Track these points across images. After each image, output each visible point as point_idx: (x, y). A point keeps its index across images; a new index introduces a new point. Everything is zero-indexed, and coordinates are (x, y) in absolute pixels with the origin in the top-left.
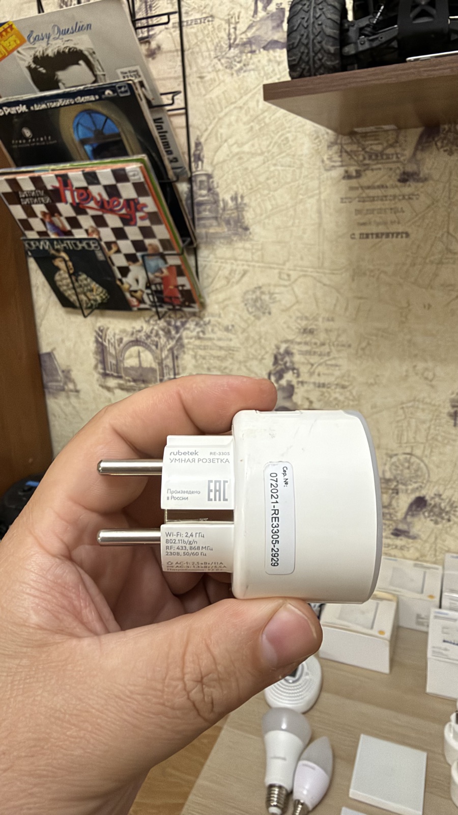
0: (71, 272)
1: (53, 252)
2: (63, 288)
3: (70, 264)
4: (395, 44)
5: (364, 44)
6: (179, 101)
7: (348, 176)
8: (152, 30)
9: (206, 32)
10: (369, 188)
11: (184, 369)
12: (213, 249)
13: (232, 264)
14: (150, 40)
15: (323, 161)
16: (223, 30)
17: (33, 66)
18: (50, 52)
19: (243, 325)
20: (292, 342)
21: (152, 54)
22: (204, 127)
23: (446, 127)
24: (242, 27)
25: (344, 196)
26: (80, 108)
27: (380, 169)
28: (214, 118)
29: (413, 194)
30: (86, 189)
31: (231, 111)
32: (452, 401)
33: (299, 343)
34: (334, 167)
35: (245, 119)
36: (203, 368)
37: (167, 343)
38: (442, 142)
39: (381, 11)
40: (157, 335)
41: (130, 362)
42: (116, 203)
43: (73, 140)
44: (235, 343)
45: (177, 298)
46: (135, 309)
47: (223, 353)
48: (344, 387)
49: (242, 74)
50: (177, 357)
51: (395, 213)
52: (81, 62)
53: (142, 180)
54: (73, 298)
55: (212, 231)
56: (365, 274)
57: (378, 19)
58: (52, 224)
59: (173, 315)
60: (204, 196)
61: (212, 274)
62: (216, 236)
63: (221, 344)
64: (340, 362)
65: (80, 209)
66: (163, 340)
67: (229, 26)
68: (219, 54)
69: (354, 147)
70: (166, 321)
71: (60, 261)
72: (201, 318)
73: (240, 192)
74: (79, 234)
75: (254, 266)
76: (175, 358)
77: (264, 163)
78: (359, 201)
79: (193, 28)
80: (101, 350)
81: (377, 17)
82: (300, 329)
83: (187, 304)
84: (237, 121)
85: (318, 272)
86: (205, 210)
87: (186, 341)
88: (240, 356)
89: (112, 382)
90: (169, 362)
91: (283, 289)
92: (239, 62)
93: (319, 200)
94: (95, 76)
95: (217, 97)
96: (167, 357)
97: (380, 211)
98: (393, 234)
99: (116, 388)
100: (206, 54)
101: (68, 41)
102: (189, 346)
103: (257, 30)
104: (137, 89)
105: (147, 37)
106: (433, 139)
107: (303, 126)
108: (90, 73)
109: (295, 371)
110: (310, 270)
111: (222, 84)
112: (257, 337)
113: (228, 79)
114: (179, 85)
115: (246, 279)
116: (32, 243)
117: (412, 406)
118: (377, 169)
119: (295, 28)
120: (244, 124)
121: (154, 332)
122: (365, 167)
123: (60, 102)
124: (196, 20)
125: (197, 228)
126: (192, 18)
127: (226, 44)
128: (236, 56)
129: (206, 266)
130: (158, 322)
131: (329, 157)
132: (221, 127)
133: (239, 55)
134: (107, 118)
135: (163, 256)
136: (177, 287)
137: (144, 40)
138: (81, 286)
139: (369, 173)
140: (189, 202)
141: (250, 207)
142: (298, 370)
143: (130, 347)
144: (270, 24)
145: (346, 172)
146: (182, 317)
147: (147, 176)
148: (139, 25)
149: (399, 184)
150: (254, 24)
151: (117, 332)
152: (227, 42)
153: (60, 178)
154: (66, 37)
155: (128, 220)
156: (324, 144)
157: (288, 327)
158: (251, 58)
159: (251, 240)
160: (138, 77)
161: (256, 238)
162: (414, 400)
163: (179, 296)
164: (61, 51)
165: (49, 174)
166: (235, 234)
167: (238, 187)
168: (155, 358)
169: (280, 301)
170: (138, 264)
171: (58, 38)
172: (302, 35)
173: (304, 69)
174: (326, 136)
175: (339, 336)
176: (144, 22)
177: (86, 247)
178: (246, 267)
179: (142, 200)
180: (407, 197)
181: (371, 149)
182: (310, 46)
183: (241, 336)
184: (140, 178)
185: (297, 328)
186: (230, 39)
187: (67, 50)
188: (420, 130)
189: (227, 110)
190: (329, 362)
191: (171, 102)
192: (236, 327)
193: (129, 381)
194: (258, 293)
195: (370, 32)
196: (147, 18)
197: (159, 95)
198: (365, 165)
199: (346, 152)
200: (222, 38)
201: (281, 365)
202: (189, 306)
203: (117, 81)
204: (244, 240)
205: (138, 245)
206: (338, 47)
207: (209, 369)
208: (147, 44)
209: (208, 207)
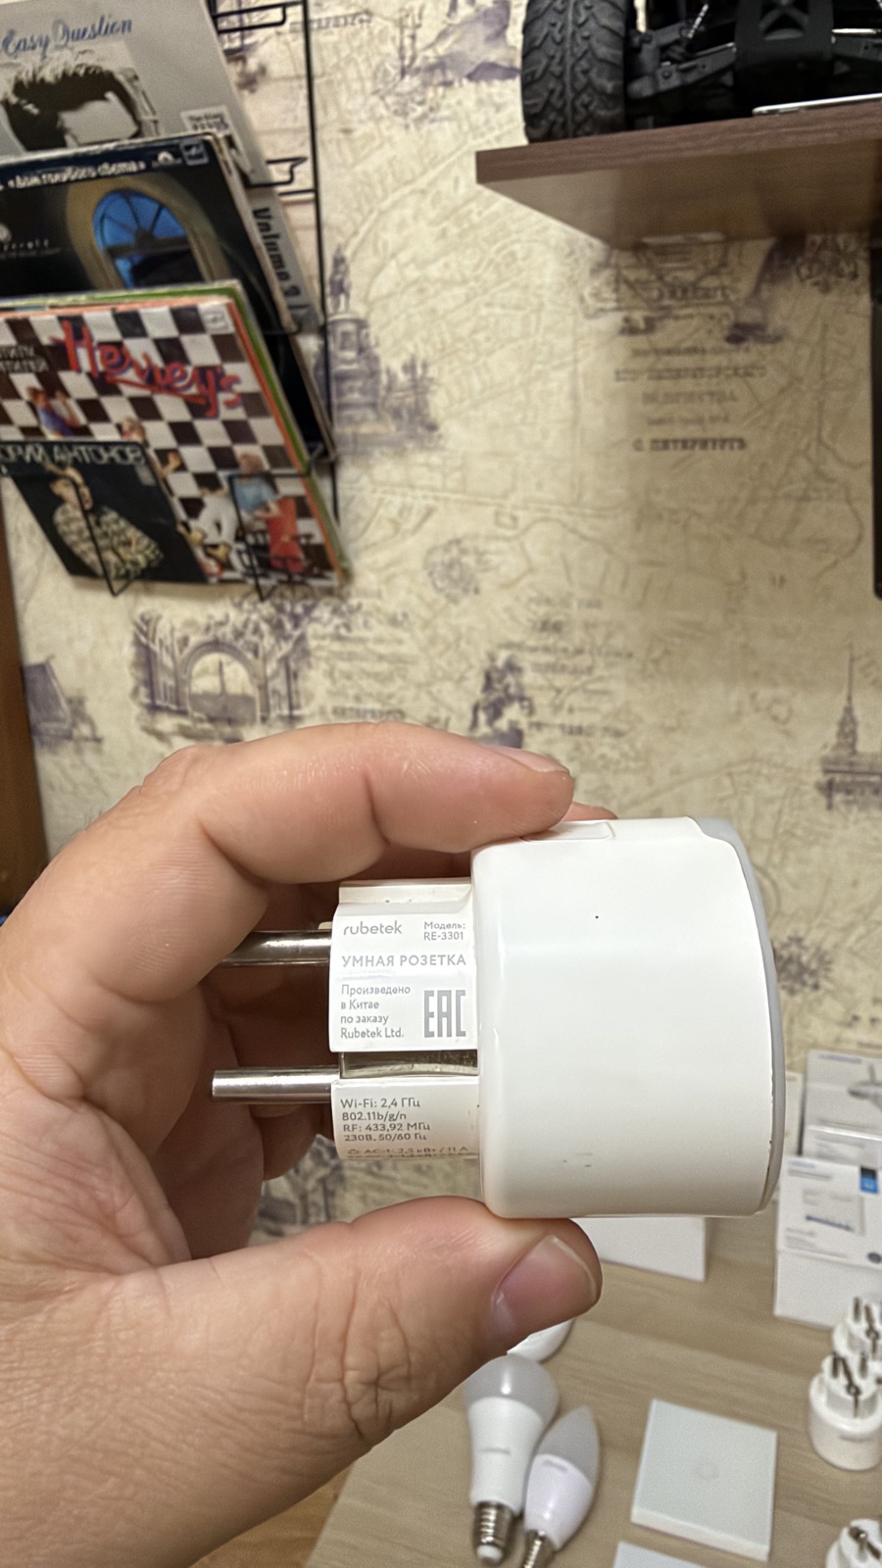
0: (88, 506)
1: (50, 467)
2: (70, 539)
3: (85, 491)
4: (728, 79)
5: (670, 78)
6: (303, 176)
7: (629, 329)
8: (250, 35)
9: (356, 43)
10: (669, 352)
11: (310, 697)
12: (368, 468)
13: (404, 495)
14: (247, 54)
15: (582, 299)
16: (389, 42)
17: (14, 100)
18: (48, 75)
19: (425, 613)
20: (520, 646)
21: (249, 82)
22: (349, 228)
23: (818, 239)
24: (426, 34)
25: (622, 368)
26: (108, 185)
27: (691, 316)
28: (371, 211)
29: (753, 366)
30: (118, 345)
31: (404, 197)
32: (825, 761)
33: (534, 650)
34: (602, 310)
35: (432, 214)
36: (346, 696)
37: (277, 648)
38: (810, 268)
39: (702, 14)
40: (257, 631)
41: (203, 682)
42: (178, 374)
43: (92, 247)
44: (408, 649)
45: (296, 560)
46: (214, 580)
47: (383, 667)
48: (618, 734)
49: (426, 127)
50: (296, 675)
51: (720, 401)
52: (110, 95)
53: (231, 329)
54: (91, 558)
55: (365, 429)
56: (660, 517)
57: (696, 31)
58: (52, 413)
59: (288, 593)
60: (350, 362)
61: (366, 514)
62: (373, 440)
63: (382, 649)
64: (613, 686)
65: (105, 384)
66: (268, 641)
67: (402, 32)
68: (381, 86)
69: (643, 274)
70: (273, 604)
71: (66, 485)
72: (343, 598)
73: (422, 355)
74: (103, 433)
75: (446, 500)
76: (291, 676)
77: (468, 300)
78: (650, 378)
79: (331, 33)
80: (146, 660)
81: (695, 26)
82: (534, 623)
83: (316, 570)
84: (415, 218)
85: (570, 513)
86: (351, 390)
87: (312, 643)
88: (419, 673)
89: (167, 723)
90: (279, 684)
91: (502, 545)
92: (421, 103)
93: (574, 375)
94: (138, 122)
95: (378, 170)
96: (276, 674)
97: (691, 397)
98: (714, 442)
99: (174, 733)
100: (356, 86)
101: (84, 52)
102: (319, 653)
103: (456, 42)
104: (221, 151)
105: (241, 49)
106: (794, 259)
107: (545, 229)
108: (127, 118)
109: (526, 703)
110: (555, 508)
111: (387, 146)
112: (451, 638)
113: (398, 135)
114: (302, 144)
115: (430, 524)
116: (10, 449)
117: (749, 772)
118: (686, 317)
119: (537, 43)
120: (432, 223)
121: (251, 626)
122: (660, 313)
123: (69, 174)
124: (337, 18)
125: (336, 424)
126: (330, 14)
127: (395, 67)
128: (415, 91)
129: (353, 498)
130: (260, 606)
131: (594, 292)
132: (384, 228)
133: (420, 89)
134: (162, 207)
135: (269, 479)
136: (296, 538)
137: (236, 55)
138: (105, 534)
139: (671, 324)
140: (321, 373)
141: (439, 385)
142: (530, 700)
143: (202, 654)
144: (482, 31)
145: (627, 320)
146: (305, 597)
147: (240, 323)
148: (224, 24)
149: (727, 346)
150: (451, 29)
151: (178, 624)
152: (398, 63)
153: (66, 323)
154: (81, 45)
155: (201, 408)
156: (585, 268)
157: (513, 618)
158: (444, 97)
159: (443, 449)
160: (222, 126)
161: (451, 445)
162: (753, 759)
163: (301, 555)
164: (71, 72)
165: (45, 315)
166: (412, 437)
167: (416, 346)
168: (253, 675)
169: (496, 568)
170: (220, 493)
171: (65, 46)
172: (552, 57)
173: (553, 123)
174: (588, 252)
175: (609, 636)
176: (234, 21)
177: (118, 459)
178: (431, 502)
179: (231, 369)
180: (741, 371)
181: (676, 278)
182: (567, 79)
183: (420, 635)
184: (226, 326)
185: (529, 620)
186: (402, 58)
187: (82, 72)
188: (766, 244)
189: (397, 195)
190: (591, 687)
191: (287, 177)
192: (412, 618)
193: (201, 721)
194: (455, 551)
195: (682, 54)
196: (240, 12)
197: (263, 163)
198: (662, 308)
199: (627, 282)
200: (388, 55)
201: (496, 690)
202: (320, 576)
203: (182, 134)
204: (429, 449)
205: (222, 457)
206: (620, 82)
207: (358, 698)
208: (240, 64)
209: (359, 384)
